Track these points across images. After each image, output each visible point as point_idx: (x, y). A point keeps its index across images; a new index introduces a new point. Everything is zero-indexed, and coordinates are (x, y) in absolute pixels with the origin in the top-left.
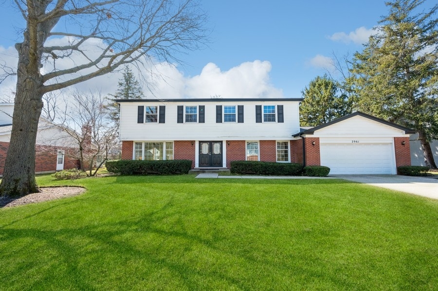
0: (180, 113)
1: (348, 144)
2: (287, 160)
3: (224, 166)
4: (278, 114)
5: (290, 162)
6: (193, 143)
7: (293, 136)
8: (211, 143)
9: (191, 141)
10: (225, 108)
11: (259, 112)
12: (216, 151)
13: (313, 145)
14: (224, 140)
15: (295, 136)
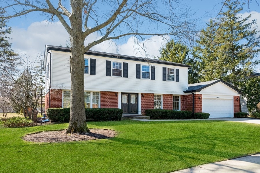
0: (109, 67)
1: (214, 99)
2: (178, 109)
3: (140, 113)
4: (176, 75)
5: (180, 110)
6: (116, 94)
7: (184, 92)
8: (129, 95)
9: (115, 92)
10: (143, 67)
11: (165, 73)
12: (133, 101)
13: (199, 99)
14: (140, 92)
15: (185, 92)
